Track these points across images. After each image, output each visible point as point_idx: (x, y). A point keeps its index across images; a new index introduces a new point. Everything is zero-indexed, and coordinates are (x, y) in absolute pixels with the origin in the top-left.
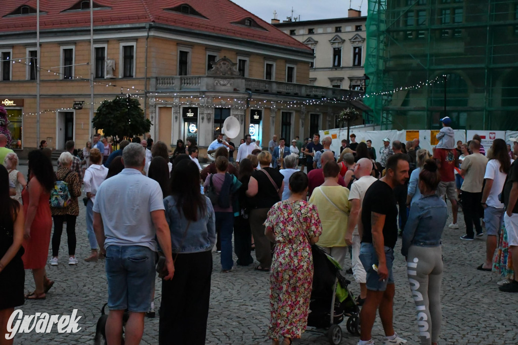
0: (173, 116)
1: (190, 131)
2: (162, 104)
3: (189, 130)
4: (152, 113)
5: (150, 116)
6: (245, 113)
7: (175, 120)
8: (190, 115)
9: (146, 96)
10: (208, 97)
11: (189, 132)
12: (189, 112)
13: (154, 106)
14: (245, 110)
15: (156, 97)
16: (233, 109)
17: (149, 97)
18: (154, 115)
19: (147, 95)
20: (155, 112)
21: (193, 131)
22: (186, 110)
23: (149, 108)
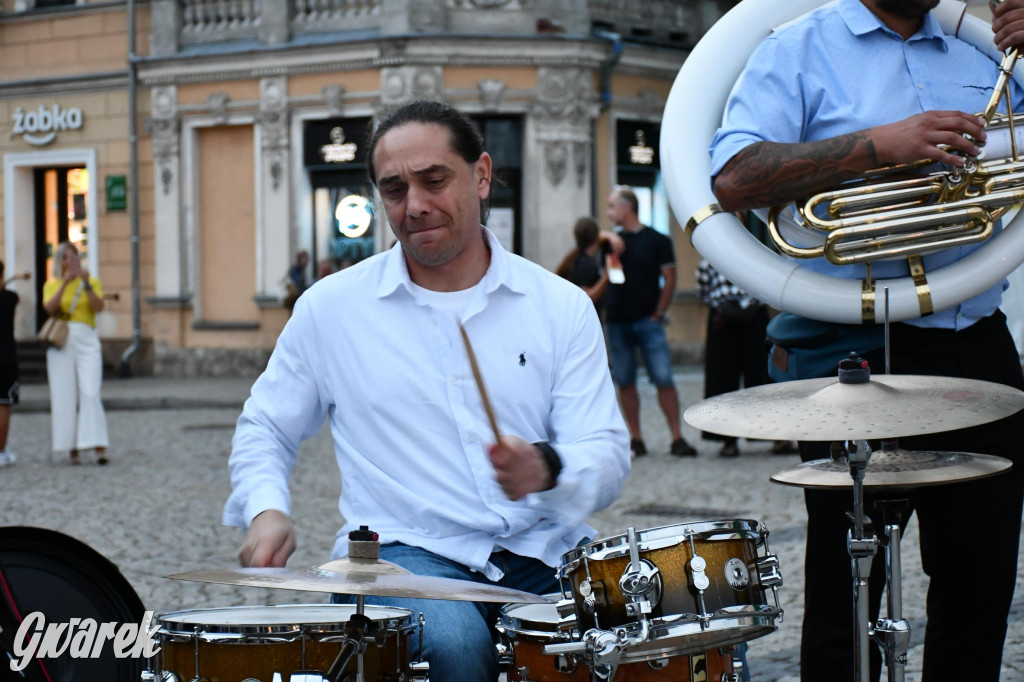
0: (261, 164)
1: (343, 229)
2: (206, 113)
3: (335, 223)
4: (165, 155)
5: (158, 171)
6: (593, 135)
7: (269, 180)
8: (339, 152)
9: (137, 83)
10: (423, 64)
11: (338, 235)
12: (330, 142)
13: (173, 125)
14: (593, 122)
15: (181, 83)
16: (538, 117)
17: (150, 87)
18: (173, 165)
19: (142, 74)
20: (179, 154)
21: (355, 227)
22: (317, 134)
23: (150, 134)
